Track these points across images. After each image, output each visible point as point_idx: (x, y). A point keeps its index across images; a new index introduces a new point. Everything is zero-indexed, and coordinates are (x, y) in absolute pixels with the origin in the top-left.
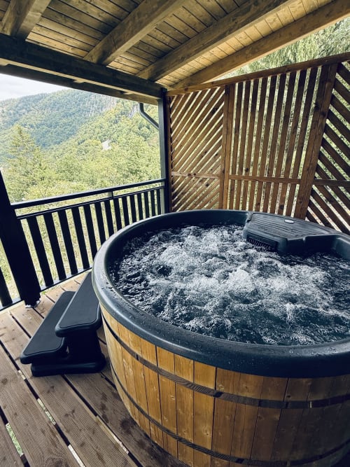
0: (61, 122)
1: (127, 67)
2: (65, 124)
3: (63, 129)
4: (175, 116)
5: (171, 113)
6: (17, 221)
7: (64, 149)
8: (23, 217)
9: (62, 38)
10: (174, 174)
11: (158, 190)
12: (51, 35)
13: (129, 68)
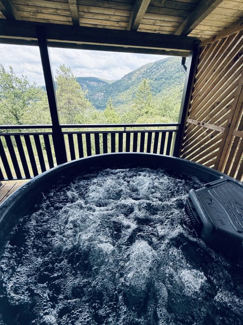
0: (174, 76)
1: (164, 27)
2: (177, 77)
3: (173, 81)
4: (201, 66)
5: (198, 64)
6: (62, 134)
7: (170, 95)
8: (66, 133)
9: (107, 17)
10: (189, 121)
11: (171, 132)
12: (100, 17)
13: (166, 28)
